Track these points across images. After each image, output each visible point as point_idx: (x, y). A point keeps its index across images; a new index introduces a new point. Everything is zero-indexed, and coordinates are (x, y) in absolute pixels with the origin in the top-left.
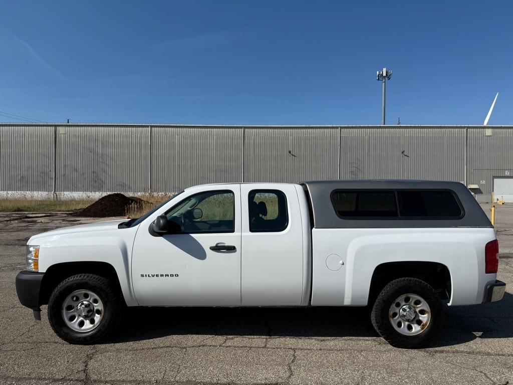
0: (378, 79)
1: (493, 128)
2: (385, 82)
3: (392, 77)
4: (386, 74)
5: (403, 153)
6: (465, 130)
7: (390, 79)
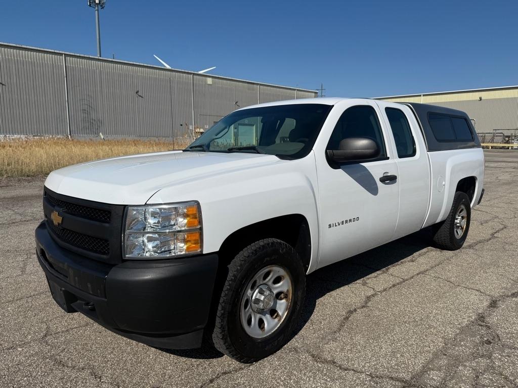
0: (90, 5)
1: (213, 77)
2: (98, 10)
3: (106, 6)
4: (99, 2)
5: (137, 93)
6: (192, 76)
7: (103, 8)
